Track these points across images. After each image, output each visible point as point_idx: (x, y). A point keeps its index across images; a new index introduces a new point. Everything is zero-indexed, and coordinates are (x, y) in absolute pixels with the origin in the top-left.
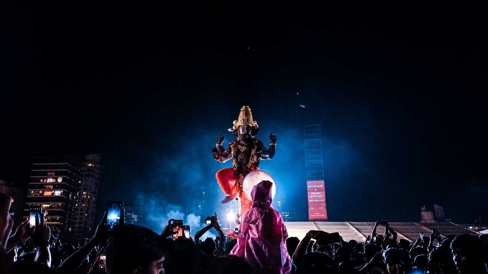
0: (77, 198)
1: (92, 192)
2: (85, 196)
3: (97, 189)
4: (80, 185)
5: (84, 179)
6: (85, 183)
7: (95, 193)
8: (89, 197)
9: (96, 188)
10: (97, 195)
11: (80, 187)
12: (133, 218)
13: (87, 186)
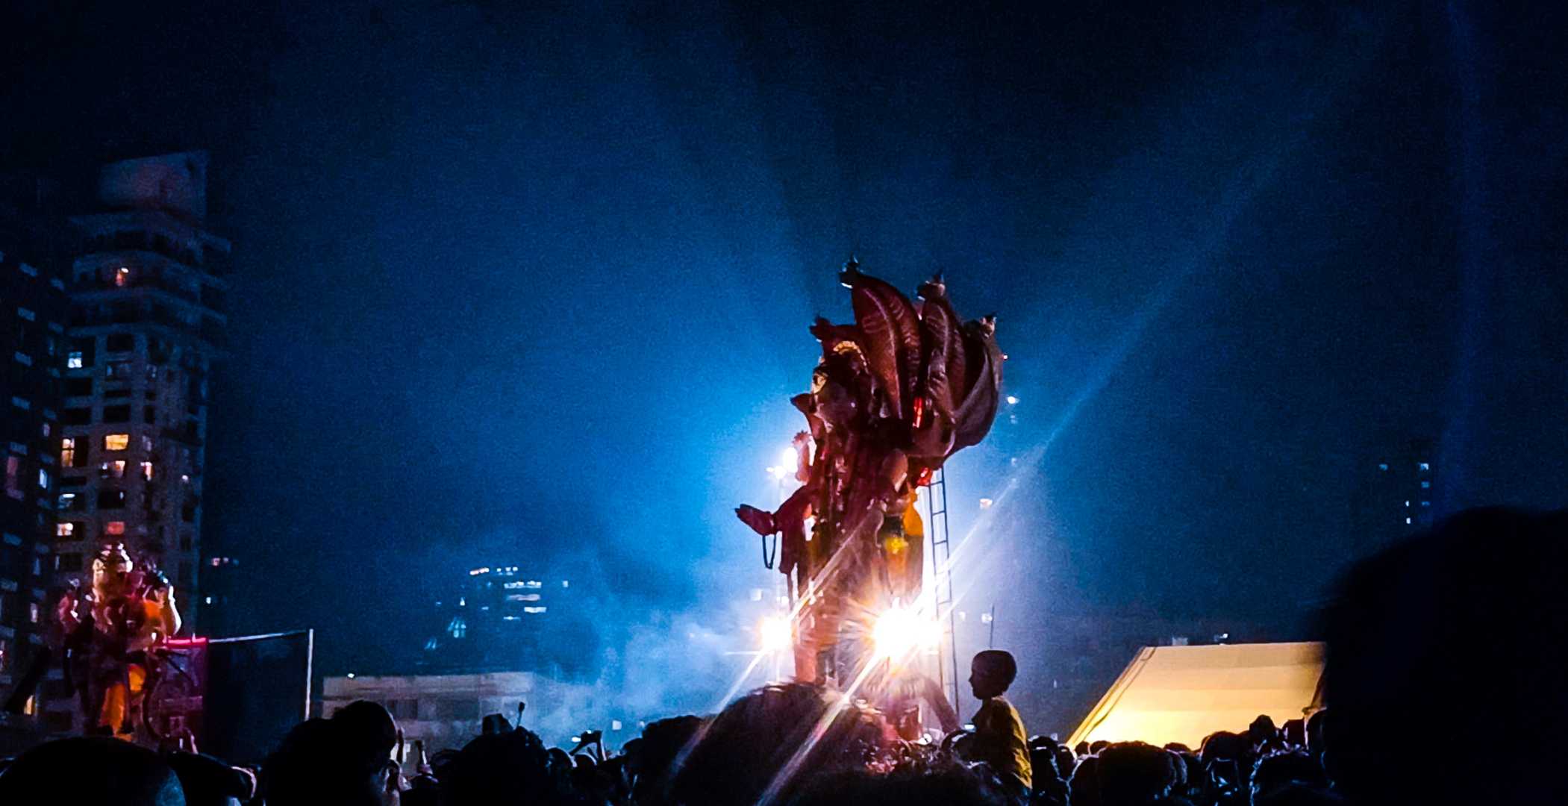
0: (60, 481)
1: (166, 433)
2: (121, 464)
3: (203, 411)
4: (80, 384)
5: (101, 341)
6: (114, 365)
7: (186, 435)
8: (148, 472)
9: (192, 401)
10: (202, 451)
11: (76, 403)
12: (511, 597)
13: (126, 393)
